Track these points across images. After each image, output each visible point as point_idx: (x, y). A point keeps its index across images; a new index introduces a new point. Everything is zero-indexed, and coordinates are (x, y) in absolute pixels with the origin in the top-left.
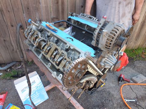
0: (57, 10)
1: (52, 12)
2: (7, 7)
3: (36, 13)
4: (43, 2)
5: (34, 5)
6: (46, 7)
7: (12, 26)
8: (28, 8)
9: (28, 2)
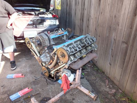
0: (129, 35)
1: (124, 36)
2: (101, 24)
3: (113, 33)
4: (121, 25)
5: (114, 26)
6: (121, 29)
7: (99, 36)
8: (110, 27)
9: (112, 22)
